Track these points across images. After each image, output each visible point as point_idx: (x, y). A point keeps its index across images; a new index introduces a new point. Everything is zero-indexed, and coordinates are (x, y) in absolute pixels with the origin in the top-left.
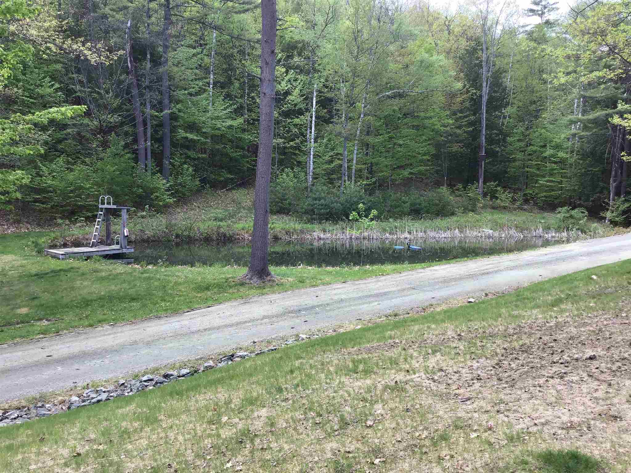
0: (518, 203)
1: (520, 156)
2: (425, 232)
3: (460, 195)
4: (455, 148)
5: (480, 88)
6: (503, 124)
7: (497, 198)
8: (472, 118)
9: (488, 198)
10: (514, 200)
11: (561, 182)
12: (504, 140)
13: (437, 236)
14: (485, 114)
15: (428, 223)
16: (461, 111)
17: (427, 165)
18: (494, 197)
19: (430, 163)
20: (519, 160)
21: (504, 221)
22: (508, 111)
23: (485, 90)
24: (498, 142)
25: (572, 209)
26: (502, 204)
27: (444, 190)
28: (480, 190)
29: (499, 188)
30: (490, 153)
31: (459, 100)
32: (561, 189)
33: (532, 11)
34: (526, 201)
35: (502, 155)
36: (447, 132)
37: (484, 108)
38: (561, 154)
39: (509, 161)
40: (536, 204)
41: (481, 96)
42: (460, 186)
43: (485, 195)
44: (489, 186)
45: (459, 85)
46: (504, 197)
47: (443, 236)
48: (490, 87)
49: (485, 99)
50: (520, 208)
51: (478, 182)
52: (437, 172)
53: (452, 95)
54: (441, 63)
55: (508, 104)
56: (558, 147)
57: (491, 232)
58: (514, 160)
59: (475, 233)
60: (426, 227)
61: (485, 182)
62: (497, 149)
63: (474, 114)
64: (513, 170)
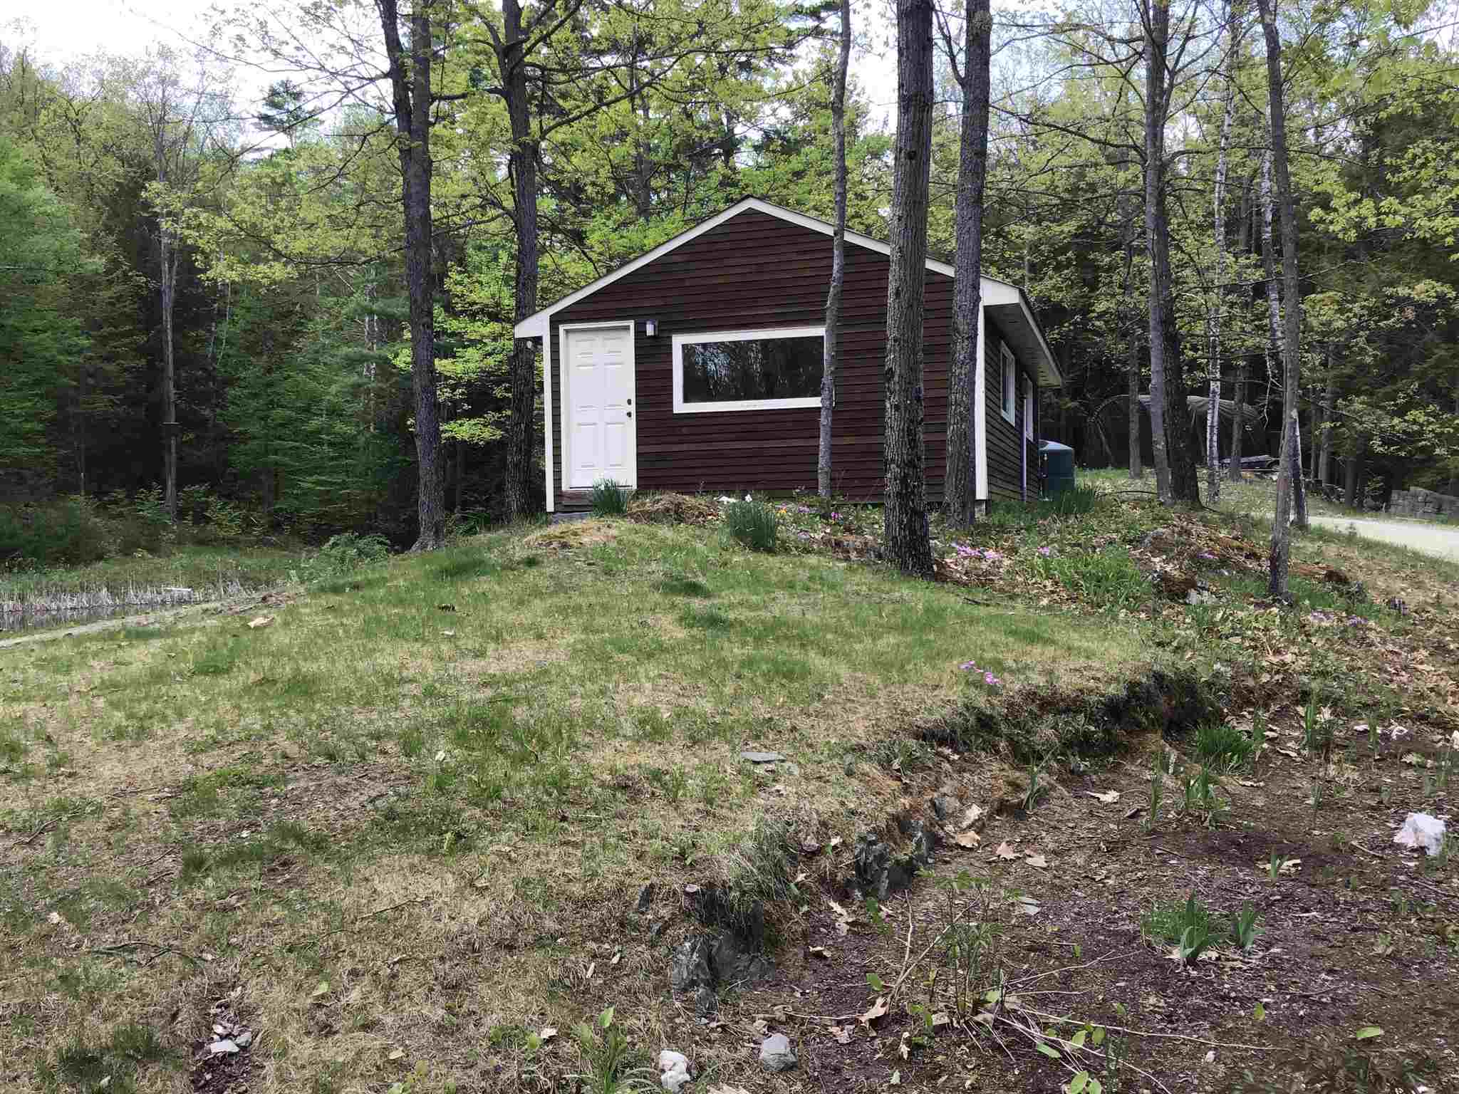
0: (257, 531)
1: (255, 428)
2: (22, 598)
3: (121, 515)
4: (102, 404)
5: (155, 274)
6: (214, 359)
7: (208, 520)
8: (142, 339)
9: (189, 520)
10: (248, 525)
11: (344, 485)
12: (220, 394)
13: (54, 606)
14: (169, 332)
15: (30, 579)
16: (110, 321)
17: (37, 445)
18: (201, 519)
19: (43, 441)
20: (255, 438)
21: (219, 567)
22: (224, 329)
23: (168, 280)
24: (204, 398)
25: (360, 537)
26: (222, 534)
27: (80, 503)
28: (170, 502)
29: (211, 499)
30: (188, 421)
31: (106, 294)
32: (348, 498)
33: (266, 118)
34: (276, 527)
35: (215, 426)
36: (76, 368)
37: (167, 317)
38: (340, 427)
39: (232, 439)
40: (295, 533)
41: (159, 293)
42: (120, 494)
43: (181, 514)
44: (190, 494)
45: (97, 263)
46: (224, 516)
47: (69, 604)
48: (178, 273)
49: (168, 299)
50: (262, 542)
51: (163, 484)
52: (62, 462)
53: (88, 284)
54: (49, 209)
55: (221, 314)
56: (334, 412)
57: (186, 591)
58: (245, 437)
59: (149, 596)
60: (25, 587)
61: (179, 486)
62: (207, 412)
63: (147, 331)
64: (243, 458)
